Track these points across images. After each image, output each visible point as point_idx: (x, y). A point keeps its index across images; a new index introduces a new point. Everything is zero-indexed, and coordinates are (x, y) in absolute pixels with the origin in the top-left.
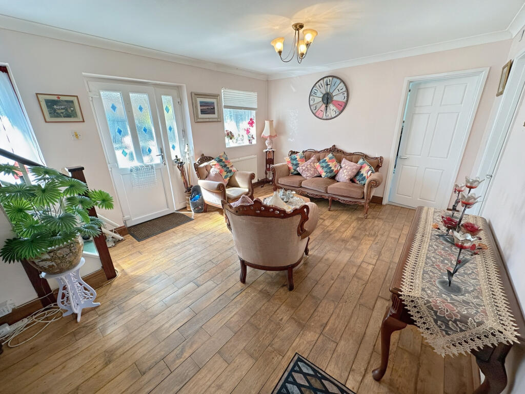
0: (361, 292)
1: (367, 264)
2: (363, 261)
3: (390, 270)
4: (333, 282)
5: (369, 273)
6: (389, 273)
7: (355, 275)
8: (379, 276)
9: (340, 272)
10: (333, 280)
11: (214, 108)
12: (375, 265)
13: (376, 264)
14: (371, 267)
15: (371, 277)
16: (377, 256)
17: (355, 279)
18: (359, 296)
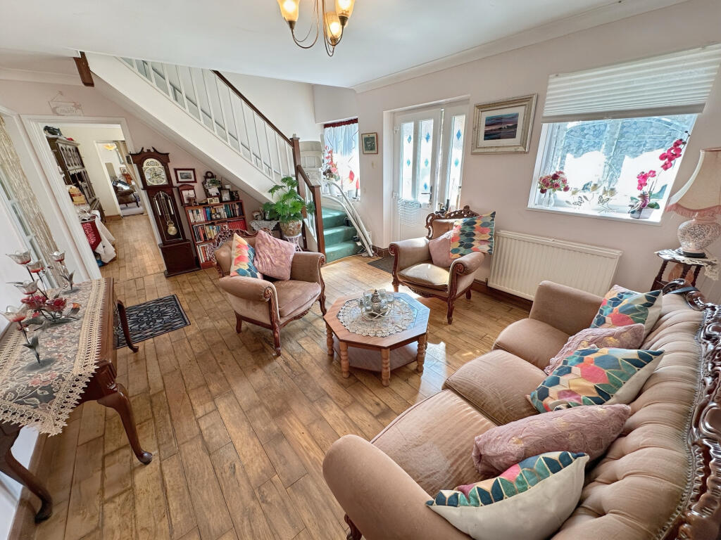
0: (185, 378)
1: (207, 411)
2: (216, 409)
3: (171, 433)
4: (219, 361)
5: (194, 403)
6: (170, 427)
7: (206, 385)
8: (180, 411)
9: (223, 374)
10: (221, 363)
11: (515, 126)
12: (197, 420)
13: (198, 423)
14: (200, 412)
15: (188, 401)
16: (206, 438)
17: (202, 382)
18: (184, 374)
